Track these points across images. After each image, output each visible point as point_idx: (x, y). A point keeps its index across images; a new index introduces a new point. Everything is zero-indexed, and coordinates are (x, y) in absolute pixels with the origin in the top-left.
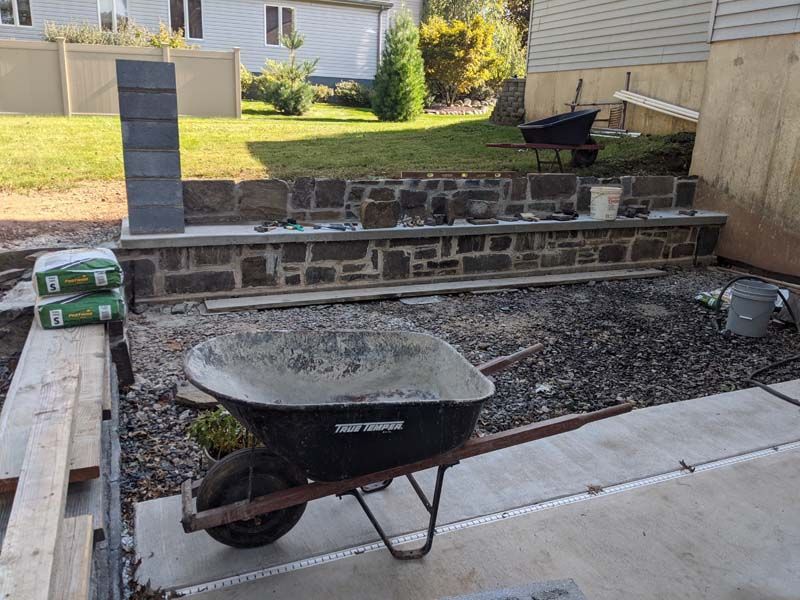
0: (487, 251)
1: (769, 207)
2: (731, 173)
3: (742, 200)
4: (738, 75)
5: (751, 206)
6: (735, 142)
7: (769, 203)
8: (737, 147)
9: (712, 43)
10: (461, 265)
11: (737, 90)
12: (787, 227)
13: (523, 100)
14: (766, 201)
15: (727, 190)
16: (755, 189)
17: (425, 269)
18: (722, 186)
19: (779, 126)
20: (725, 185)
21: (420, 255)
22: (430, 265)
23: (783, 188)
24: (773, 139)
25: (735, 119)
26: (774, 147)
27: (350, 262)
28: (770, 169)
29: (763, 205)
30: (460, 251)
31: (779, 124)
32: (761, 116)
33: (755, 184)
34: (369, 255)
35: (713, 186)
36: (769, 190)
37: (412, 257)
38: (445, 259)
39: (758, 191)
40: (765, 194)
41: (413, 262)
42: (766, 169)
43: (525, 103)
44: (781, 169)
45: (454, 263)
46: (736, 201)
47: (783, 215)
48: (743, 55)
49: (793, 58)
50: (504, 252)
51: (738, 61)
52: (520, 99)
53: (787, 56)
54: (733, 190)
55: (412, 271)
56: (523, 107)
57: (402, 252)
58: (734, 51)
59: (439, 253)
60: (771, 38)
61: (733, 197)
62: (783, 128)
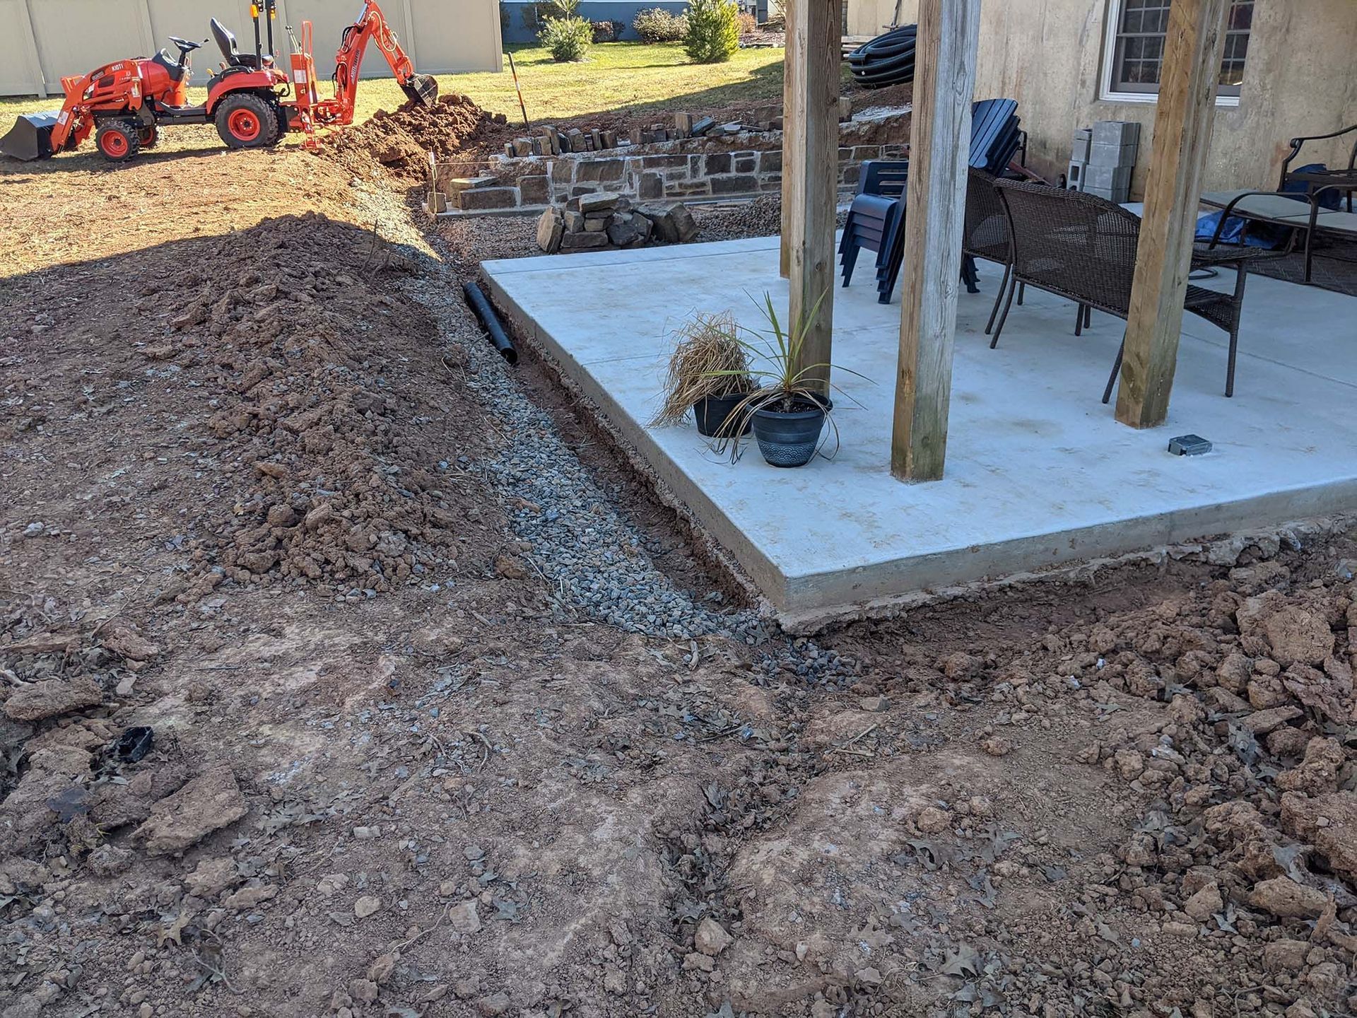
0: (733, 174)
10: (709, 187)
17: (677, 190)
19: (1007, 42)
21: (671, 177)
22: (680, 185)
24: (1004, 55)
26: (1005, 62)
27: (609, 183)
28: (1003, 83)
30: (708, 173)
32: (997, 33)
34: (624, 176)
37: (664, 179)
38: (695, 181)
41: (666, 183)
42: (1001, 85)
44: (1010, 83)
45: (703, 184)
50: (748, 174)
55: (665, 192)
57: (655, 174)
59: (689, 173)
62: (1010, 42)
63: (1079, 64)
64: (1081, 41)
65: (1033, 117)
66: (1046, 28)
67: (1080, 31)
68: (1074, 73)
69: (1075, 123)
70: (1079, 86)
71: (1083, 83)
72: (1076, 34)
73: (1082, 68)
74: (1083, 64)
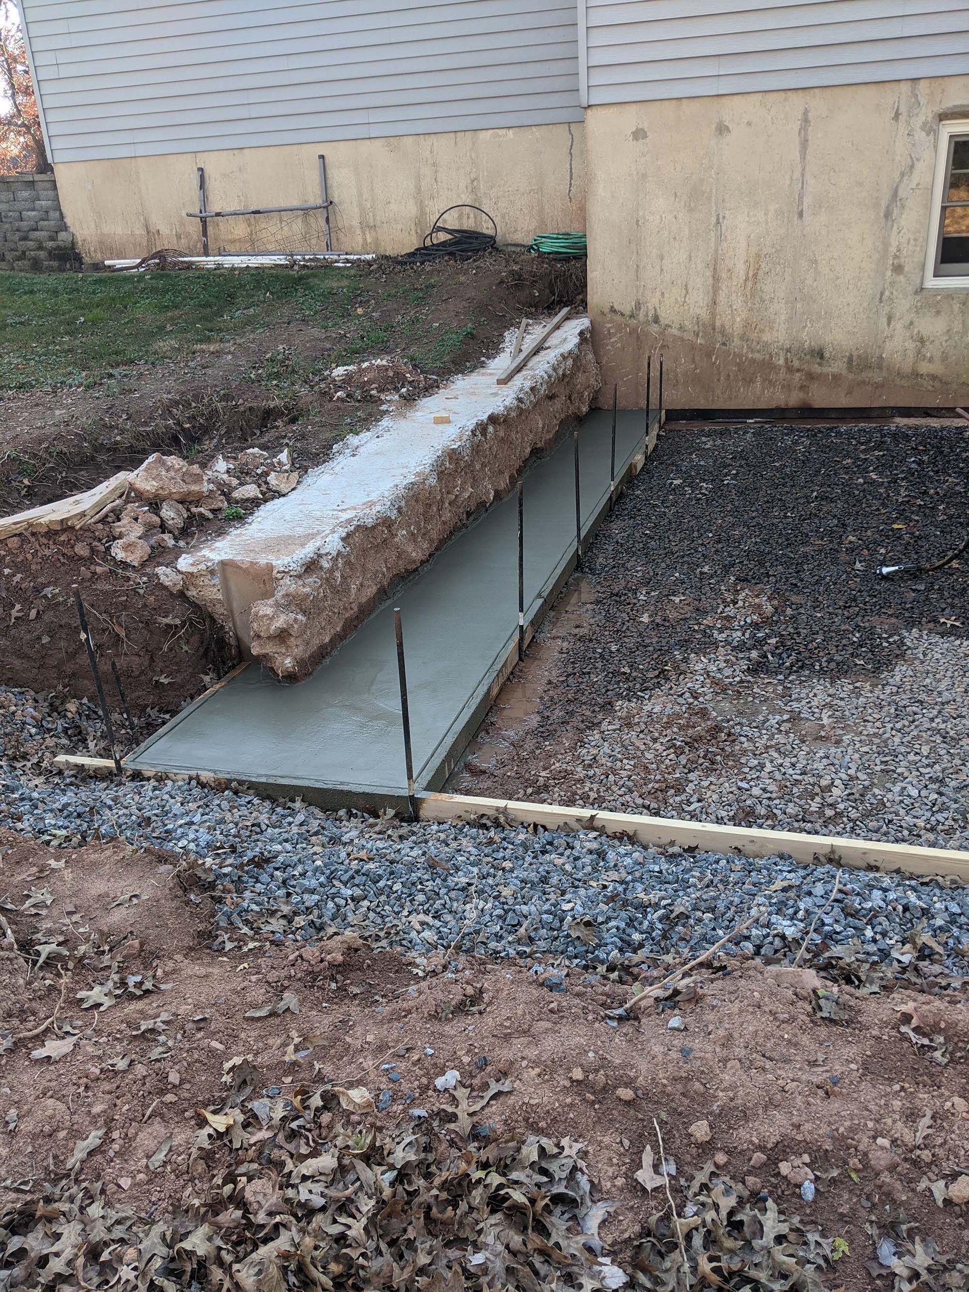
1: (723, 332)
2: (658, 294)
3: (681, 328)
4: (643, 155)
5: (697, 335)
6: (655, 251)
7: (723, 326)
8: (662, 258)
9: (589, 106)
11: (644, 176)
12: (752, 351)
13: (62, 217)
14: (718, 324)
15: (656, 320)
16: (698, 311)
18: (647, 315)
19: (718, 222)
20: (651, 313)
23: (738, 303)
24: (713, 239)
25: (651, 219)
26: (717, 250)
28: (716, 278)
29: (714, 329)
31: (718, 219)
32: (691, 210)
33: (698, 305)
35: (632, 316)
36: (719, 309)
39: (704, 314)
40: (713, 315)
42: (710, 281)
43: (68, 220)
44: (731, 278)
46: (675, 331)
47: (742, 337)
48: (645, 125)
49: (722, 129)
51: (639, 134)
52: (54, 215)
53: (714, 126)
54: (666, 316)
56: (65, 228)
58: (630, 119)
60: (684, 101)
61: (668, 326)
62: (725, 224)
63: (886, 245)
64: (888, 215)
65: (790, 320)
66: (807, 201)
67: (884, 203)
68: (876, 256)
69: (884, 320)
70: (889, 273)
71: (898, 269)
72: (876, 205)
73: (893, 250)
74: (894, 244)
